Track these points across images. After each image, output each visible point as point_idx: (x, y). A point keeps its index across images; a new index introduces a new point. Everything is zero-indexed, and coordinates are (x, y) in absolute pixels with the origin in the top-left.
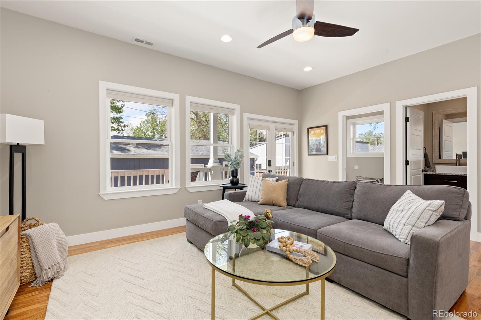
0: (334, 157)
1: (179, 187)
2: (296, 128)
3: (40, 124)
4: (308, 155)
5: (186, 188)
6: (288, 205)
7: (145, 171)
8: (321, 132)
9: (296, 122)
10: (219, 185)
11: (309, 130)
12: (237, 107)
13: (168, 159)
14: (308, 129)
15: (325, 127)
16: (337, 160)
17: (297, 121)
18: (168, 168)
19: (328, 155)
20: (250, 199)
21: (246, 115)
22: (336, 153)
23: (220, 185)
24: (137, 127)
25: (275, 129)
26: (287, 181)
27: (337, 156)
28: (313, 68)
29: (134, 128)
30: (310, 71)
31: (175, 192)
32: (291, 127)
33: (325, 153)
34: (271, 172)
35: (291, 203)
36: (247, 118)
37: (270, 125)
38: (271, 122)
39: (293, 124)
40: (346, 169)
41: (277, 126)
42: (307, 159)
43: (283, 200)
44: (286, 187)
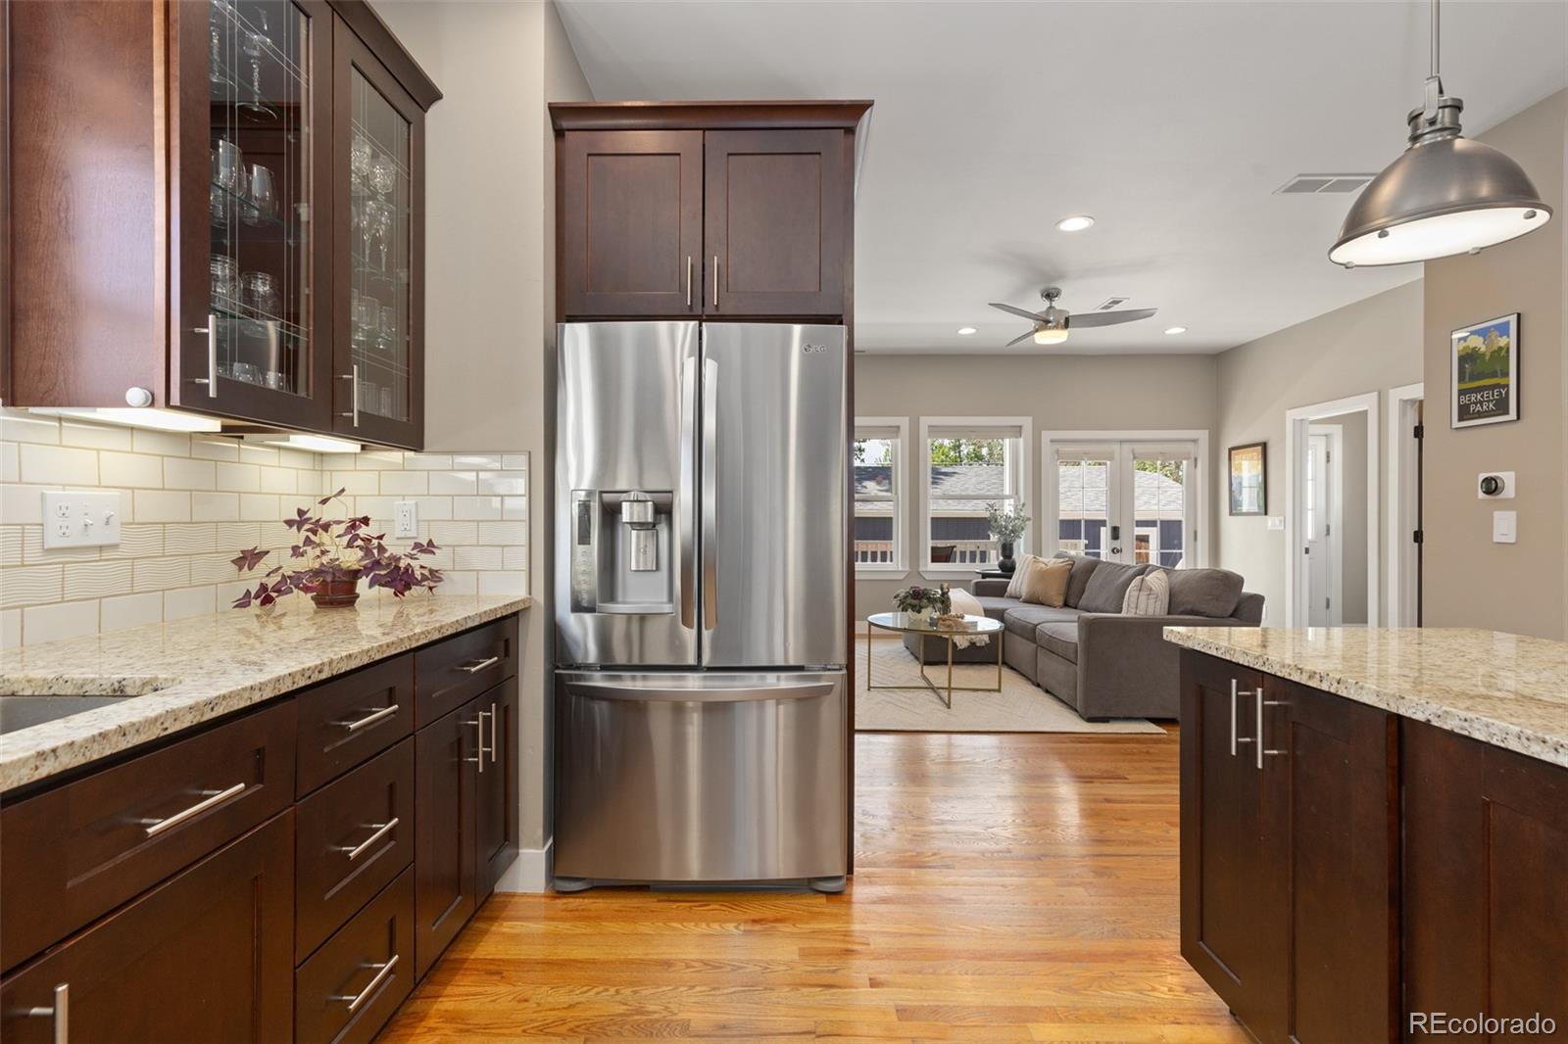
0: (1278, 518)
1: (907, 569)
2: (1203, 452)
4: (1230, 515)
5: (919, 573)
6: (1066, 602)
7: (871, 544)
8: (1252, 457)
9: (1203, 435)
10: (971, 571)
11: (1233, 452)
12: (1027, 422)
13: (891, 518)
14: (1230, 450)
15: (1260, 448)
16: (1282, 527)
17: (1207, 432)
18: (891, 539)
19: (1266, 514)
21: (1047, 436)
22: (1283, 512)
23: (979, 571)
25: (1132, 456)
26: (1066, 564)
27: (1282, 518)
28: (1187, 328)
30: (1183, 332)
31: (901, 577)
32: (1190, 446)
33: (1263, 511)
34: (1118, 551)
35: (1072, 602)
36: (1052, 441)
37: (1116, 447)
38: (1122, 442)
39: (1195, 441)
40: (1307, 551)
41: (1139, 448)
42: (1228, 523)
43: (1056, 594)
44: (1066, 575)
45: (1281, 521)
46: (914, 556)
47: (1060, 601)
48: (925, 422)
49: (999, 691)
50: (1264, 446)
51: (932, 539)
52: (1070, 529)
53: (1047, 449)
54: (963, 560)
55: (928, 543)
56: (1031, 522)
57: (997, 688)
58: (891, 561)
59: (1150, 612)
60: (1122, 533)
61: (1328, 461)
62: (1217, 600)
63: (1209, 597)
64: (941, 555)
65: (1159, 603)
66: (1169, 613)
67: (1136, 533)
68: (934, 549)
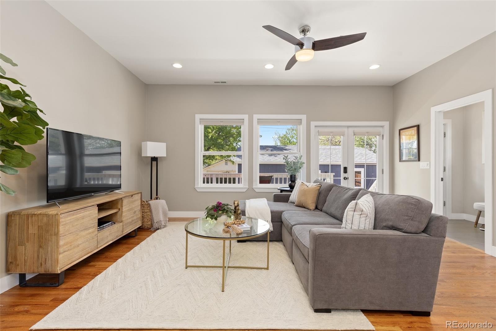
0: (426, 163)
1: (247, 187)
2: (386, 132)
3: (164, 145)
4: (400, 161)
5: (253, 188)
6: (316, 208)
8: (412, 133)
9: (386, 124)
10: (277, 188)
11: (401, 131)
12: (304, 117)
14: (400, 130)
15: (416, 128)
16: (429, 168)
17: (388, 122)
19: (419, 161)
20: (292, 201)
21: (313, 124)
22: (428, 160)
23: (279, 188)
24: (283, 135)
25: (353, 134)
26: (319, 186)
27: (429, 163)
28: (380, 65)
29: (281, 136)
30: (378, 68)
31: (244, 190)
32: (381, 129)
33: (417, 159)
34: (346, 179)
35: (319, 207)
36: (315, 127)
37: (346, 130)
38: (348, 127)
39: (382, 127)
40: (442, 179)
41: (357, 130)
42: (399, 166)
43: (311, 203)
44: (317, 192)
45: (428, 164)
46: (251, 181)
47: (312, 207)
48: (256, 117)
49: (267, 269)
50: (418, 127)
51: (260, 172)
52: (324, 168)
53: (313, 130)
54: (277, 183)
55: (257, 175)
56: (305, 164)
57: (266, 267)
58: (241, 183)
59: (362, 227)
60: (348, 170)
61: (445, 137)
62: (412, 220)
63: (407, 218)
64: (263, 180)
65: (368, 220)
66: (375, 228)
67: (355, 170)
68: (261, 177)
